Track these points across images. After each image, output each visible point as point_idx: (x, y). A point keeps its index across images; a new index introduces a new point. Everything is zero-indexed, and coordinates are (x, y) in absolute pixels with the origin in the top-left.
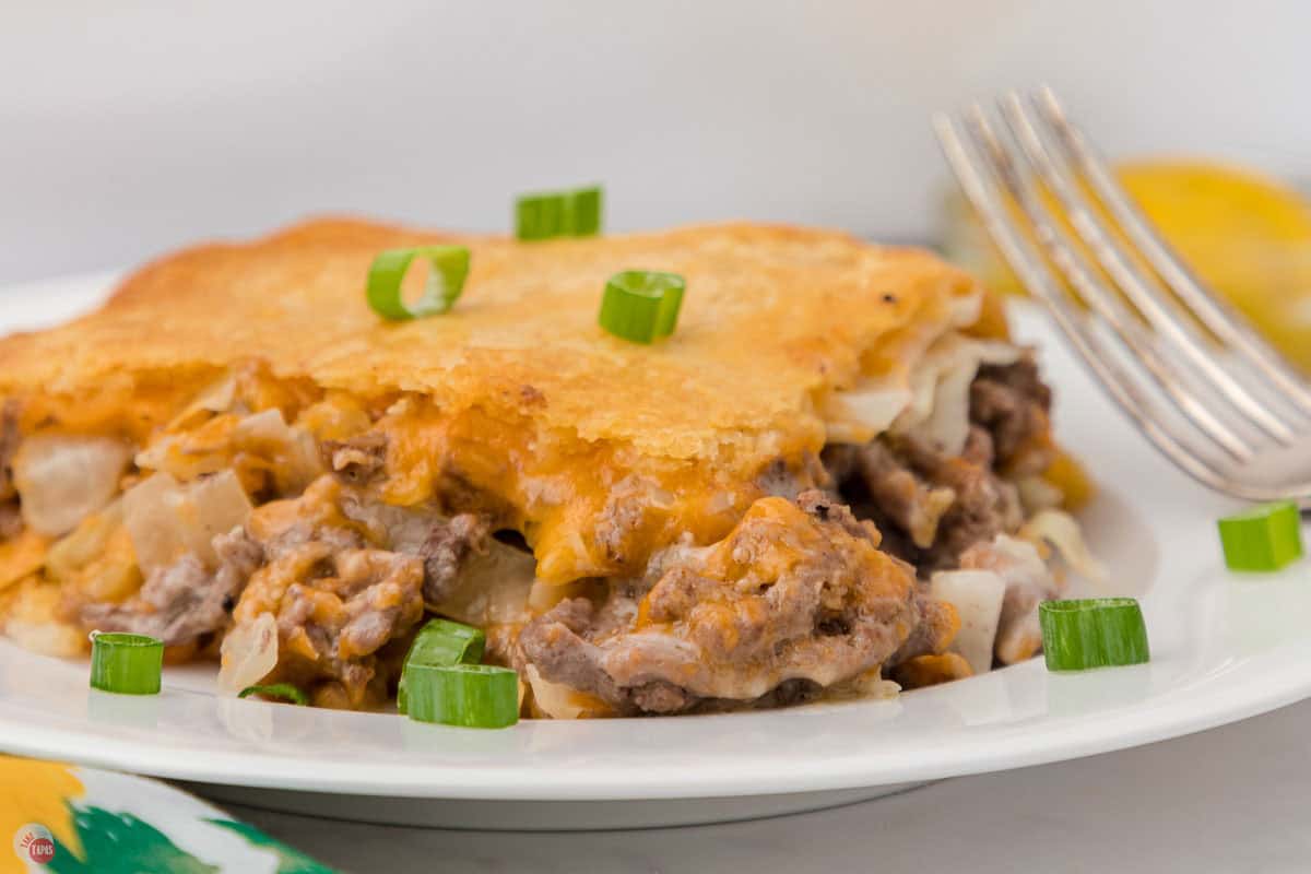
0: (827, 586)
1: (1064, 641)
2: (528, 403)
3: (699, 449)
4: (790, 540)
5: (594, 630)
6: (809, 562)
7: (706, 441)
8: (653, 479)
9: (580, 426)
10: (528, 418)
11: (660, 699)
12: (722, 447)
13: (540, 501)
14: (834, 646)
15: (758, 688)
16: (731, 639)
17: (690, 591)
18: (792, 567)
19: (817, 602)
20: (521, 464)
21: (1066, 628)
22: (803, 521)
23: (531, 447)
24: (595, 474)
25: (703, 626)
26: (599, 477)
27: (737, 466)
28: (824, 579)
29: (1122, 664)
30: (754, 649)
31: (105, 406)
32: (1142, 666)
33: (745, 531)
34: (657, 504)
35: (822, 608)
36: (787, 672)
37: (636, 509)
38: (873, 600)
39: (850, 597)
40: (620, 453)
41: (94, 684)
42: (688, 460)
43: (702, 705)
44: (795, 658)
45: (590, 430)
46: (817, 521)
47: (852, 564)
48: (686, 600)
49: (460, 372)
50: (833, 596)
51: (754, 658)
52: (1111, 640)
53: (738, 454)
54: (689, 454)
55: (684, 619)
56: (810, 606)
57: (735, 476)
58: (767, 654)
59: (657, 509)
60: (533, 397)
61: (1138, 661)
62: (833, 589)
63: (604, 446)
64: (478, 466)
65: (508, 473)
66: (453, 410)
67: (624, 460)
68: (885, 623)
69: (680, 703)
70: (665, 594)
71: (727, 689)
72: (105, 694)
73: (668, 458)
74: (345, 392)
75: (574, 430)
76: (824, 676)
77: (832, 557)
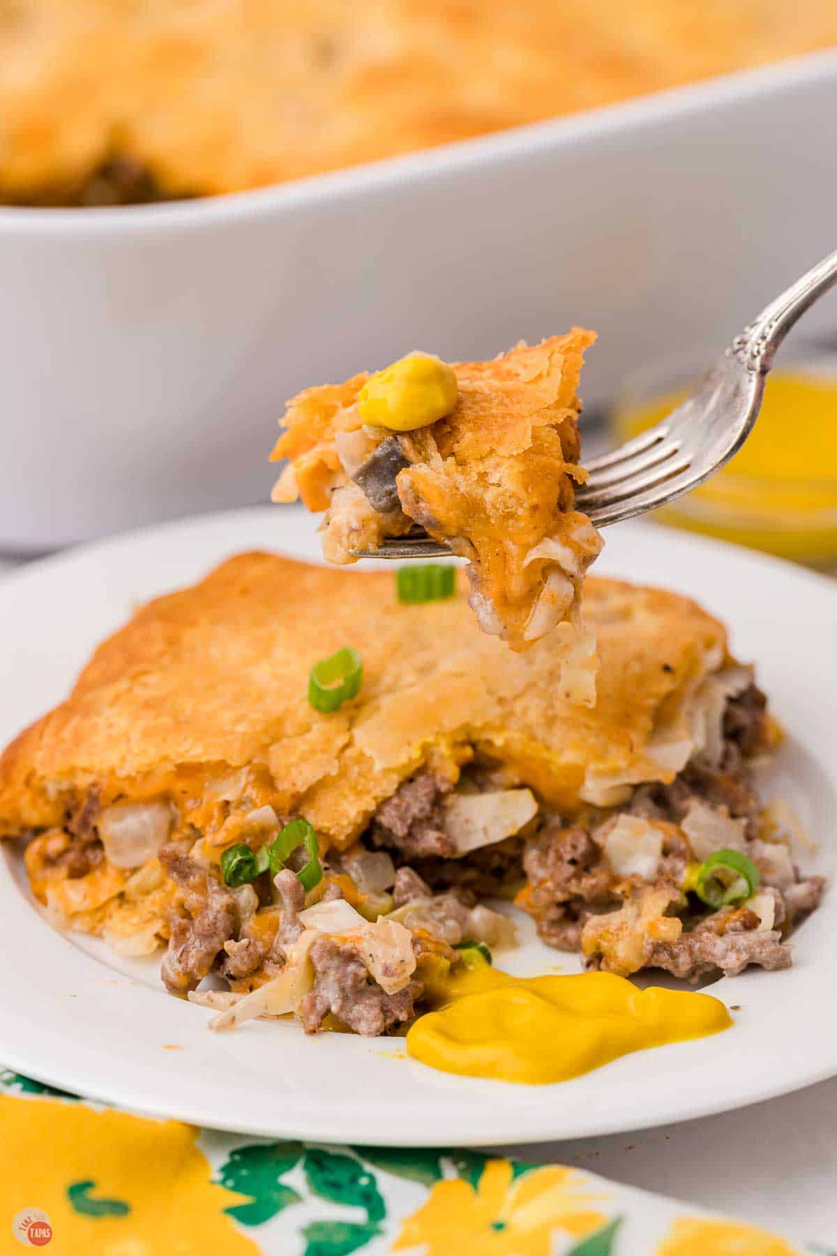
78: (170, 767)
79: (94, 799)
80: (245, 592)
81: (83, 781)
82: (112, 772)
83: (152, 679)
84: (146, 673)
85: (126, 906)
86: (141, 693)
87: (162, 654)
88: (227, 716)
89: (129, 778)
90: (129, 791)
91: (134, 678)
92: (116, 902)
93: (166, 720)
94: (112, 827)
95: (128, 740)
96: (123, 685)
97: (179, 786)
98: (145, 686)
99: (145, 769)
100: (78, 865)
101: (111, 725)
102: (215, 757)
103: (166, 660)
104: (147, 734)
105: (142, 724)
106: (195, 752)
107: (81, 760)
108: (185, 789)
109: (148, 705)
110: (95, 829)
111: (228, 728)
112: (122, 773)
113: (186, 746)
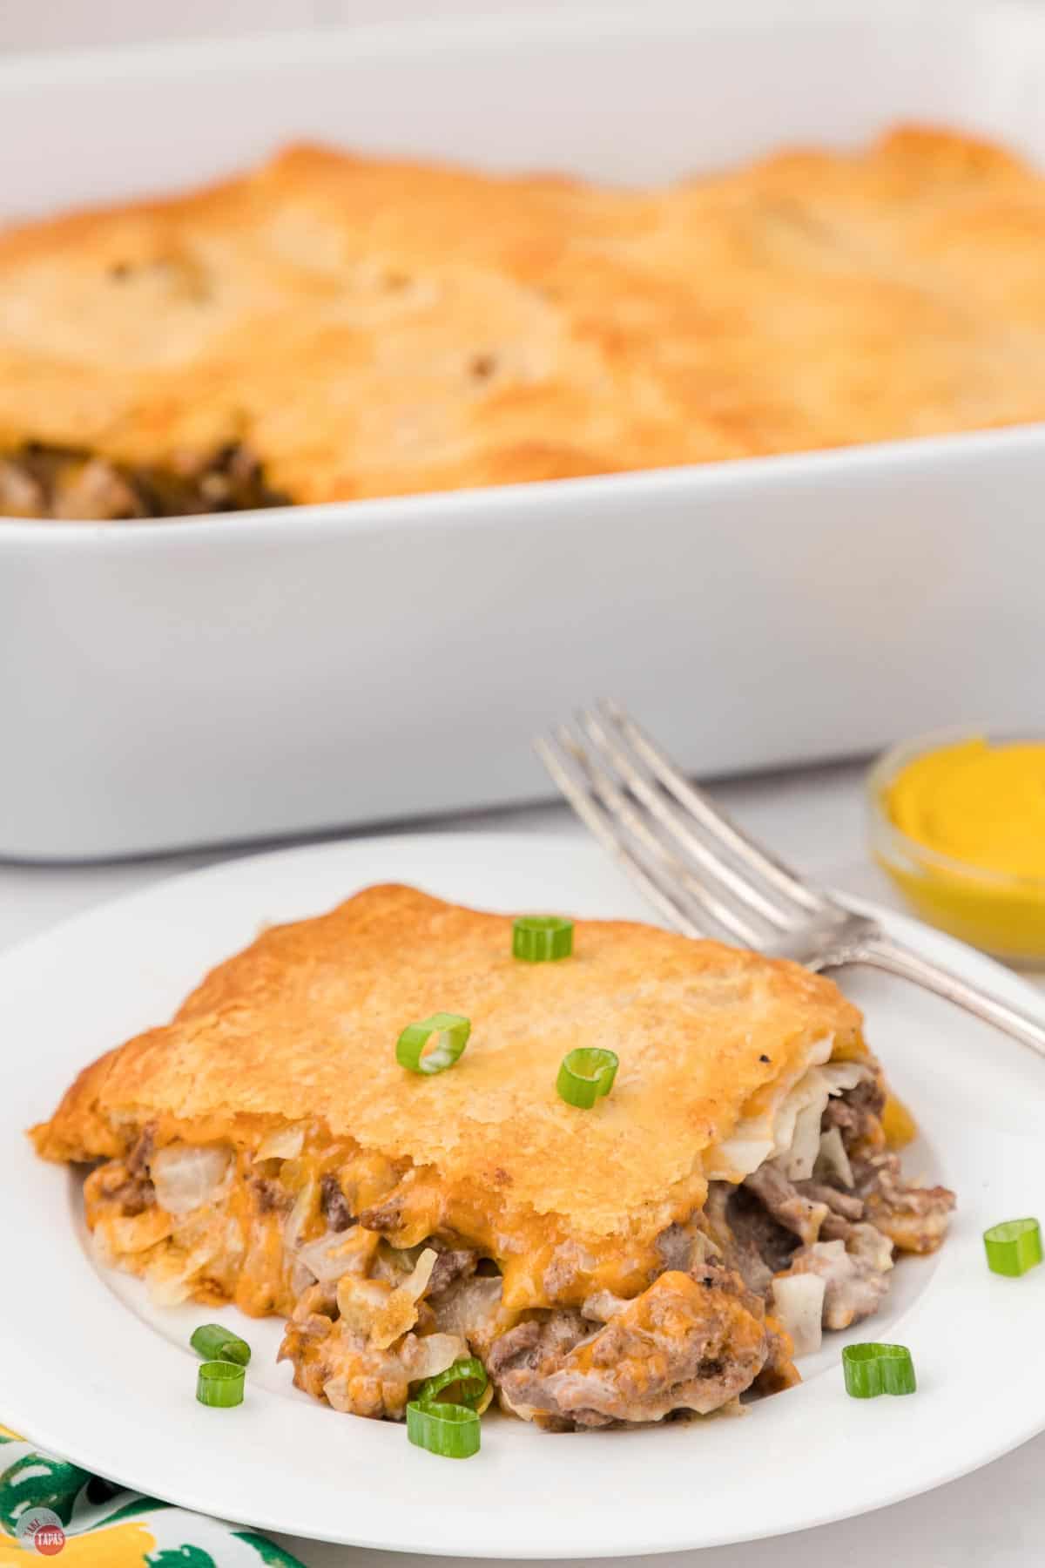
0: (709, 1344)
1: (857, 1381)
2: (499, 1184)
3: (615, 1227)
4: (687, 1310)
5: (542, 1347)
6: (700, 1329)
7: (620, 1220)
8: (582, 1247)
9: (536, 1201)
10: (499, 1194)
11: (589, 1420)
12: (632, 1223)
13: (507, 1250)
14: (710, 1385)
15: (658, 1415)
16: (643, 1387)
17: (620, 1349)
18: (687, 1331)
19: (702, 1357)
20: (494, 1221)
21: (859, 1374)
22: (696, 1291)
23: (502, 1211)
24: (545, 1233)
25: (624, 1378)
26: (548, 1235)
27: (641, 1236)
28: (707, 1341)
29: (896, 1394)
30: (657, 1391)
31: (215, 1131)
32: (910, 1396)
33: (655, 1297)
34: (585, 1270)
35: (705, 1359)
36: (678, 1405)
37: (570, 1272)
38: (740, 1351)
39: (725, 1347)
40: (561, 1223)
41: (199, 1399)
42: (608, 1235)
43: (615, 1425)
44: (686, 1397)
45: (542, 1207)
46: (704, 1289)
47: (726, 1324)
48: (617, 1356)
49: (457, 1152)
50: (712, 1351)
51: (657, 1395)
52: (889, 1378)
53: (643, 1226)
54: (607, 1230)
55: (614, 1367)
56: (697, 1359)
57: (639, 1243)
58: (666, 1392)
59: (585, 1274)
60: (503, 1177)
61: (908, 1392)
62: (713, 1346)
63: (552, 1216)
64: (465, 1222)
65: (485, 1225)
66: (450, 1181)
67: (563, 1229)
68: (746, 1366)
69: (603, 1422)
70: (603, 1350)
71: (637, 1415)
72: (206, 1407)
73: (592, 1234)
74: (378, 1151)
75: (530, 1204)
76: (702, 1408)
77: (714, 1320)
78: (229, 1114)
79: (149, 1139)
80: (365, 930)
81: (142, 1117)
82: (171, 1113)
83: (241, 1016)
84: (236, 1008)
85: (172, 1251)
86: (225, 1029)
87: (260, 990)
88: (298, 1065)
89: (187, 1120)
90: (185, 1135)
91: (223, 1013)
92: (164, 1245)
93: (237, 1064)
94: (165, 1168)
95: (193, 1080)
96: (211, 1018)
97: (237, 1135)
98: (233, 1022)
99: (203, 1113)
100: (132, 1202)
101: (181, 1062)
102: (273, 1109)
103: (263, 996)
104: (214, 1076)
105: (212, 1065)
106: (255, 1101)
107: (143, 1097)
108: (243, 1139)
109: (224, 1044)
110: (148, 1168)
111: (295, 1079)
112: (180, 1115)
113: (247, 1095)
